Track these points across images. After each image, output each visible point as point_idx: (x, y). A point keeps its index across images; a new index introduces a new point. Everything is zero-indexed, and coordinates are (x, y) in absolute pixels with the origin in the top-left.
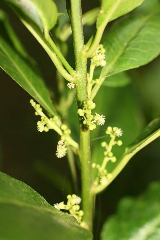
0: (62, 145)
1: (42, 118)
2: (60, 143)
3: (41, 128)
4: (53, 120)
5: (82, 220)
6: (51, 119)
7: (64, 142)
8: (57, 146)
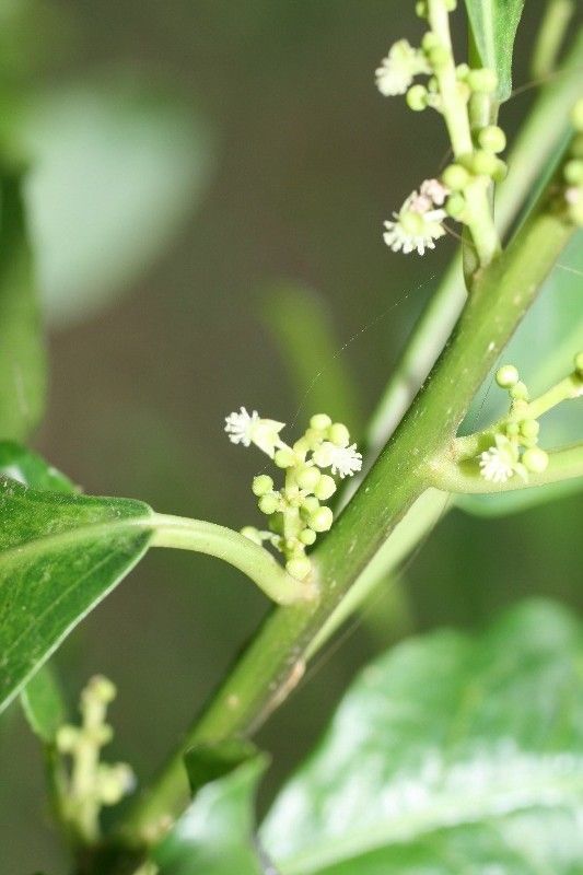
0: (436, 207)
1: (430, 40)
2: (431, 186)
3: (395, 73)
4: (465, 80)
5: (309, 550)
6: (464, 68)
7: (447, 199)
8: (414, 193)
